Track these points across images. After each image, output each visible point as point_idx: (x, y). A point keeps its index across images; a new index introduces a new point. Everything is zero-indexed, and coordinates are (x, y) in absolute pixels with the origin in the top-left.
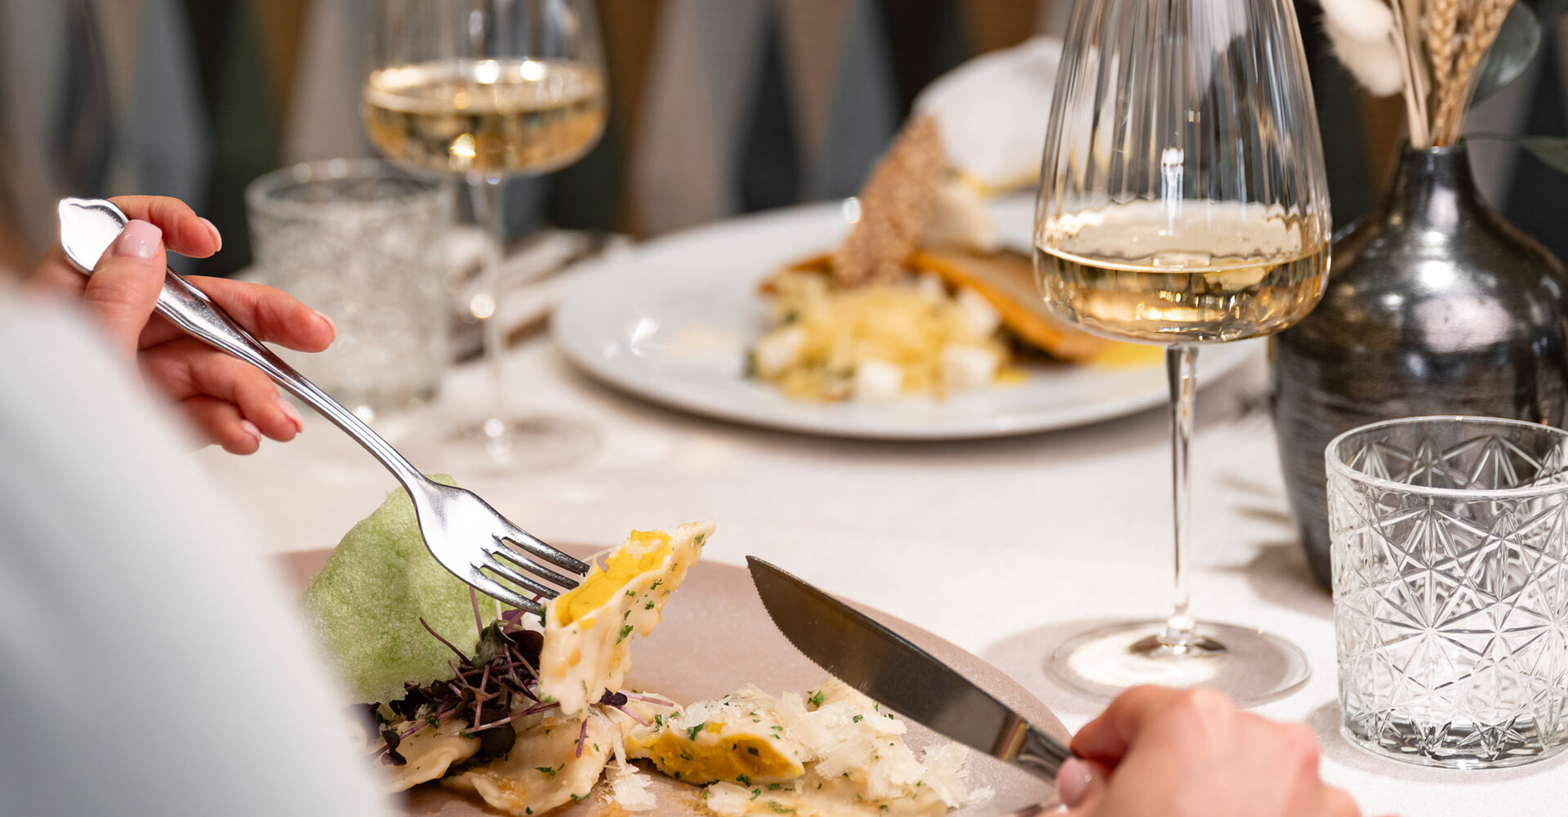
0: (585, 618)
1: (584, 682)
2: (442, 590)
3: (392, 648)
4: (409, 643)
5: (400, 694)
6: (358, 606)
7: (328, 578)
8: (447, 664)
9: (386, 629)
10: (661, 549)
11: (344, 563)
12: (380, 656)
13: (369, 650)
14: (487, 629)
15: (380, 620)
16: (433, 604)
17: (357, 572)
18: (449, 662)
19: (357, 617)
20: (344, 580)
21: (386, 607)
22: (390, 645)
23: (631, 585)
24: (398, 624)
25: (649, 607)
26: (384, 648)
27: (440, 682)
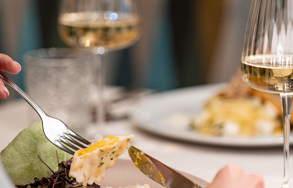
0: (85, 155)
1: (84, 174)
2: (49, 153)
3: (31, 166)
4: (36, 165)
5: (33, 182)
6: (21, 152)
7: (13, 144)
8: (47, 173)
9: (29, 160)
10: (115, 141)
11: (18, 139)
12: (27, 168)
13: (23, 166)
14: (60, 163)
15: (27, 157)
16: (45, 156)
17: (21, 142)
18: (48, 172)
19: (20, 156)
20: (17, 144)
21: (30, 153)
22: (30, 165)
23: (102, 148)
24: (33, 159)
25: (112, 159)
26: (28, 166)
27: (44, 178)
